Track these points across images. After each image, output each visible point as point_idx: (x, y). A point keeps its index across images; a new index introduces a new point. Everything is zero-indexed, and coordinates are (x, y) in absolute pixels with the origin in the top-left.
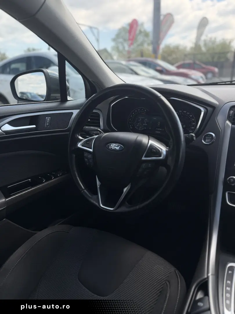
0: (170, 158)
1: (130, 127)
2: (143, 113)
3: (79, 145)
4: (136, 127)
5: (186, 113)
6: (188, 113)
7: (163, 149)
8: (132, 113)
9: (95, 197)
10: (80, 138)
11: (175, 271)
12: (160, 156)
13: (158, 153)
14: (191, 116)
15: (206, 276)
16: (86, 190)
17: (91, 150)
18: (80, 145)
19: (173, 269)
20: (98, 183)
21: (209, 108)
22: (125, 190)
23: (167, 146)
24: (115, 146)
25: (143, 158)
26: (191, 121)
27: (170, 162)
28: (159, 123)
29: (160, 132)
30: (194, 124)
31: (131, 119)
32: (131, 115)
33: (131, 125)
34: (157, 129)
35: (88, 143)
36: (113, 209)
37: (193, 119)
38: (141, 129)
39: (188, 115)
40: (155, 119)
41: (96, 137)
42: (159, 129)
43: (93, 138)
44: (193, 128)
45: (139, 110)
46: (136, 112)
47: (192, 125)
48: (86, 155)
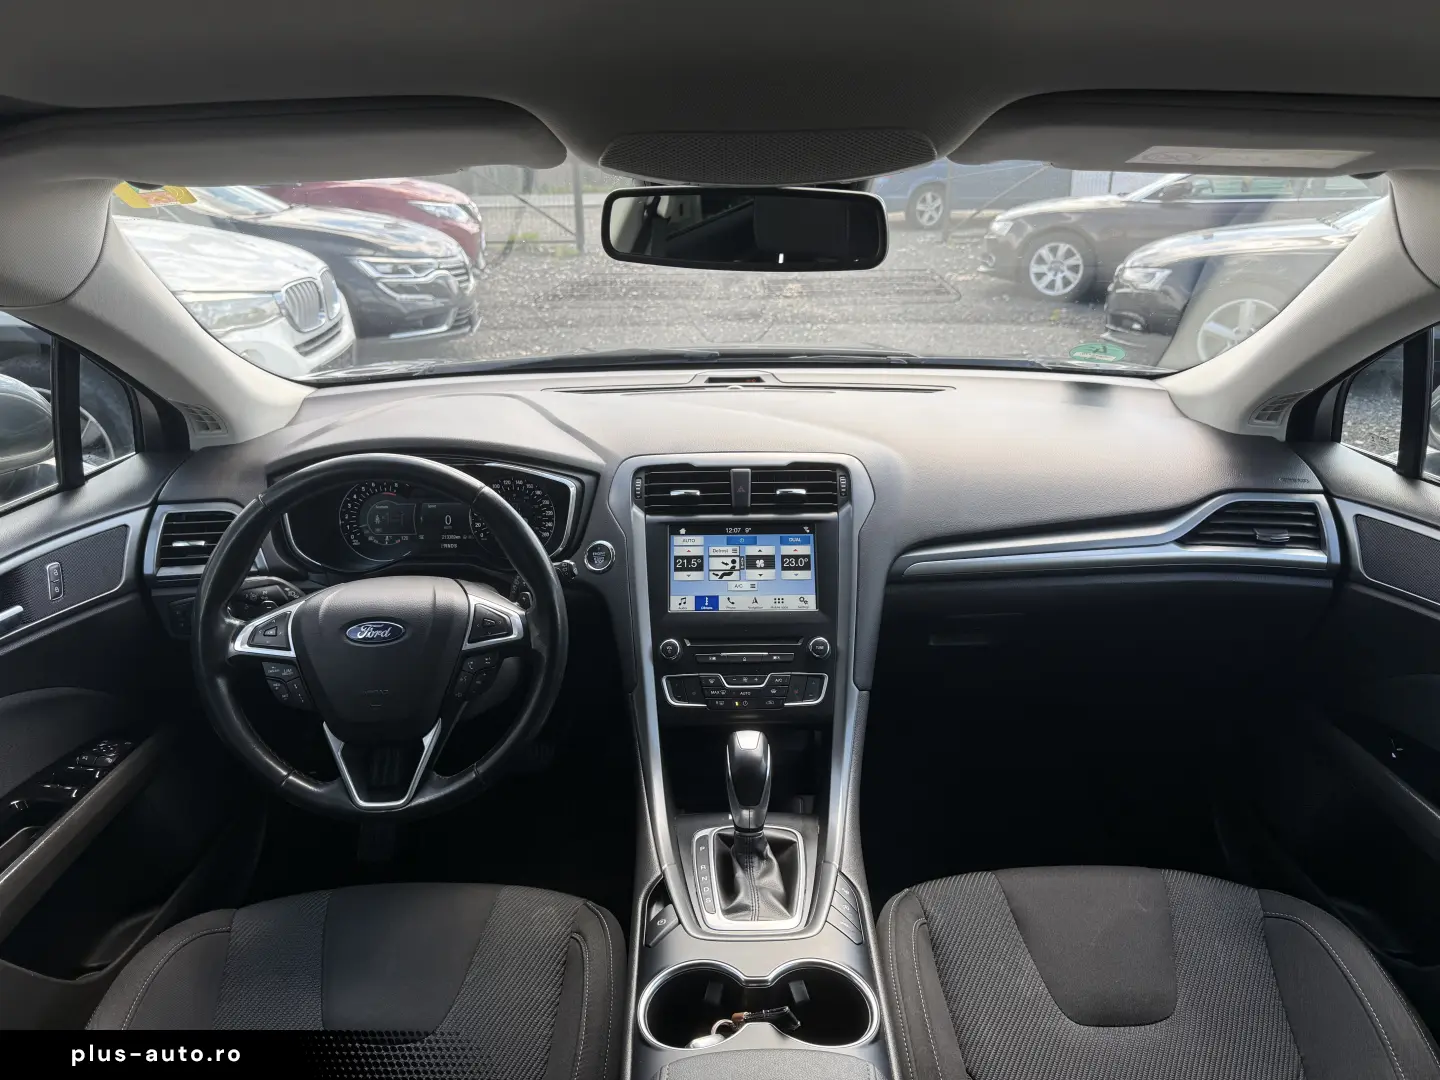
0: (535, 633)
1: (351, 542)
2: (388, 491)
3: (239, 646)
4: (370, 539)
5: (524, 484)
6: (528, 485)
7: (513, 613)
8: (351, 496)
9: (335, 785)
10: (237, 622)
11: (585, 904)
12: (510, 632)
13: (502, 626)
14: (538, 492)
15: (659, 873)
16: (295, 775)
17: (292, 654)
18: (242, 644)
19: (577, 903)
20: (336, 745)
21: (585, 478)
22: (428, 740)
23: (514, 601)
25: (467, 646)
26: (541, 508)
27: (536, 642)
28: (448, 520)
29: (456, 546)
30: (550, 513)
31: (350, 515)
32: (347, 502)
33: (355, 534)
34: (444, 537)
35: (271, 632)
36: (402, 801)
37: (547, 502)
38: (390, 541)
39: (530, 490)
40: (432, 509)
41: (293, 609)
42: (452, 537)
43: (285, 616)
44: (550, 524)
45: (373, 485)
46: (364, 493)
47: (545, 516)
48: (271, 670)
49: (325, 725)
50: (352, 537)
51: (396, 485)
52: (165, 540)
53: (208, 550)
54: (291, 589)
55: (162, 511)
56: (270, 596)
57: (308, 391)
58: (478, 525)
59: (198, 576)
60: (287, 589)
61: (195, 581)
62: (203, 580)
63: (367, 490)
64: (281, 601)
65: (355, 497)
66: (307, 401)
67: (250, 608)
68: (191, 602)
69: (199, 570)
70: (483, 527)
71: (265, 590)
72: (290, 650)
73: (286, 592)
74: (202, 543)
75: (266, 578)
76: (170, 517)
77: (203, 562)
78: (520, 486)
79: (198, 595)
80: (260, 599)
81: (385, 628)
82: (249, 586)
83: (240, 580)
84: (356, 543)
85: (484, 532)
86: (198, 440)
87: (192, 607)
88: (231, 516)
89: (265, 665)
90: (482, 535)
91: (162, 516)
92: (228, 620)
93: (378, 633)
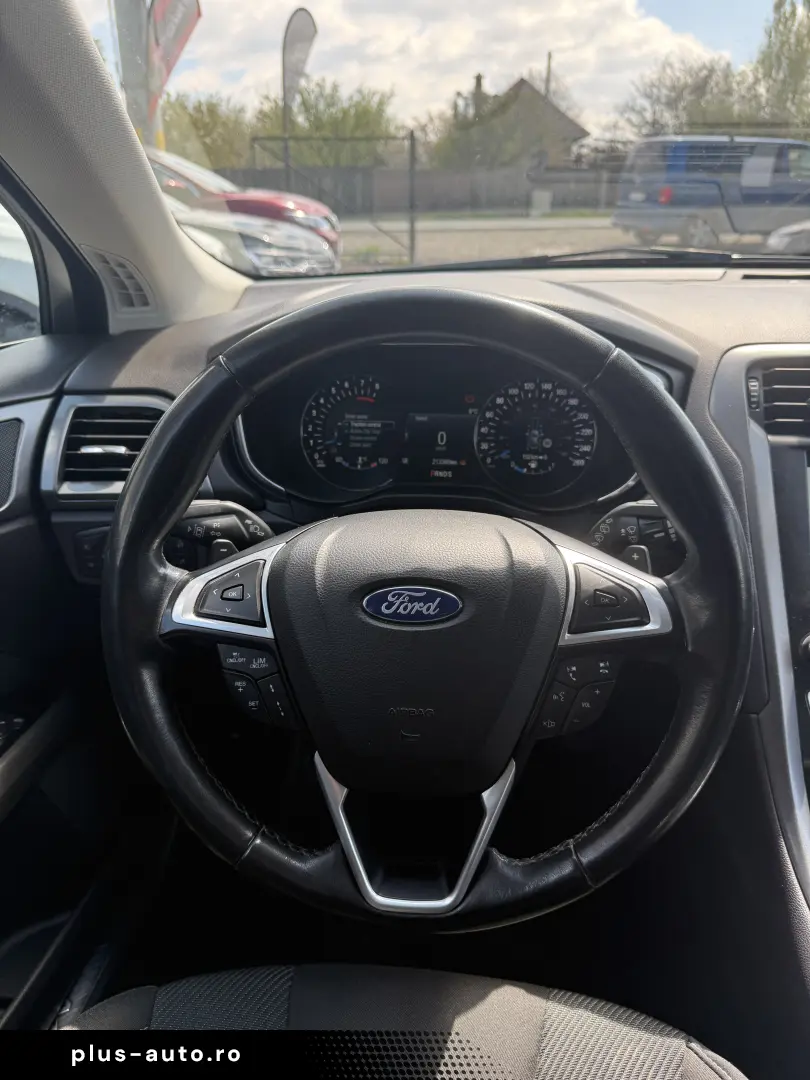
1: (314, 462)
2: (365, 395)
3: (183, 613)
4: (339, 460)
8: (317, 400)
9: (328, 856)
10: (175, 573)
12: (644, 619)
13: (631, 607)
14: (573, 402)
16: (264, 837)
17: (267, 632)
18: (185, 611)
20: (336, 793)
21: (673, 373)
22: (490, 797)
24: (412, 600)
25: (567, 638)
26: (575, 423)
28: (442, 438)
29: (450, 474)
30: (588, 432)
31: (315, 426)
32: (311, 408)
33: (320, 452)
34: (435, 461)
35: (232, 594)
36: (448, 901)
37: (585, 416)
38: (363, 465)
39: (561, 398)
40: (422, 423)
41: (268, 554)
42: (446, 462)
43: (255, 567)
44: (587, 448)
45: (346, 385)
46: (334, 397)
47: (580, 436)
48: (234, 658)
49: (317, 757)
50: (316, 456)
51: (377, 386)
52: (71, 444)
53: (128, 461)
54: (254, 522)
55: (69, 405)
56: (226, 532)
57: (247, 282)
58: (485, 446)
59: (114, 496)
60: (248, 522)
61: (110, 504)
62: (122, 504)
63: (338, 393)
64: (244, 541)
65: (322, 401)
66: (247, 290)
67: (196, 552)
68: (105, 534)
69: (117, 487)
70: (490, 448)
71: (217, 522)
72: (265, 626)
73: (247, 527)
74: (122, 450)
75: (217, 502)
76: (80, 412)
77: (122, 477)
78: (548, 392)
79: (115, 523)
80: (209, 536)
81: (429, 598)
82: (196, 514)
83: (184, 504)
84: (321, 465)
85: (492, 456)
86: (119, 319)
87: (104, 541)
88: (158, 413)
89: (221, 647)
90: (489, 460)
91: (68, 411)
92: (162, 571)
93: (417, 606)
